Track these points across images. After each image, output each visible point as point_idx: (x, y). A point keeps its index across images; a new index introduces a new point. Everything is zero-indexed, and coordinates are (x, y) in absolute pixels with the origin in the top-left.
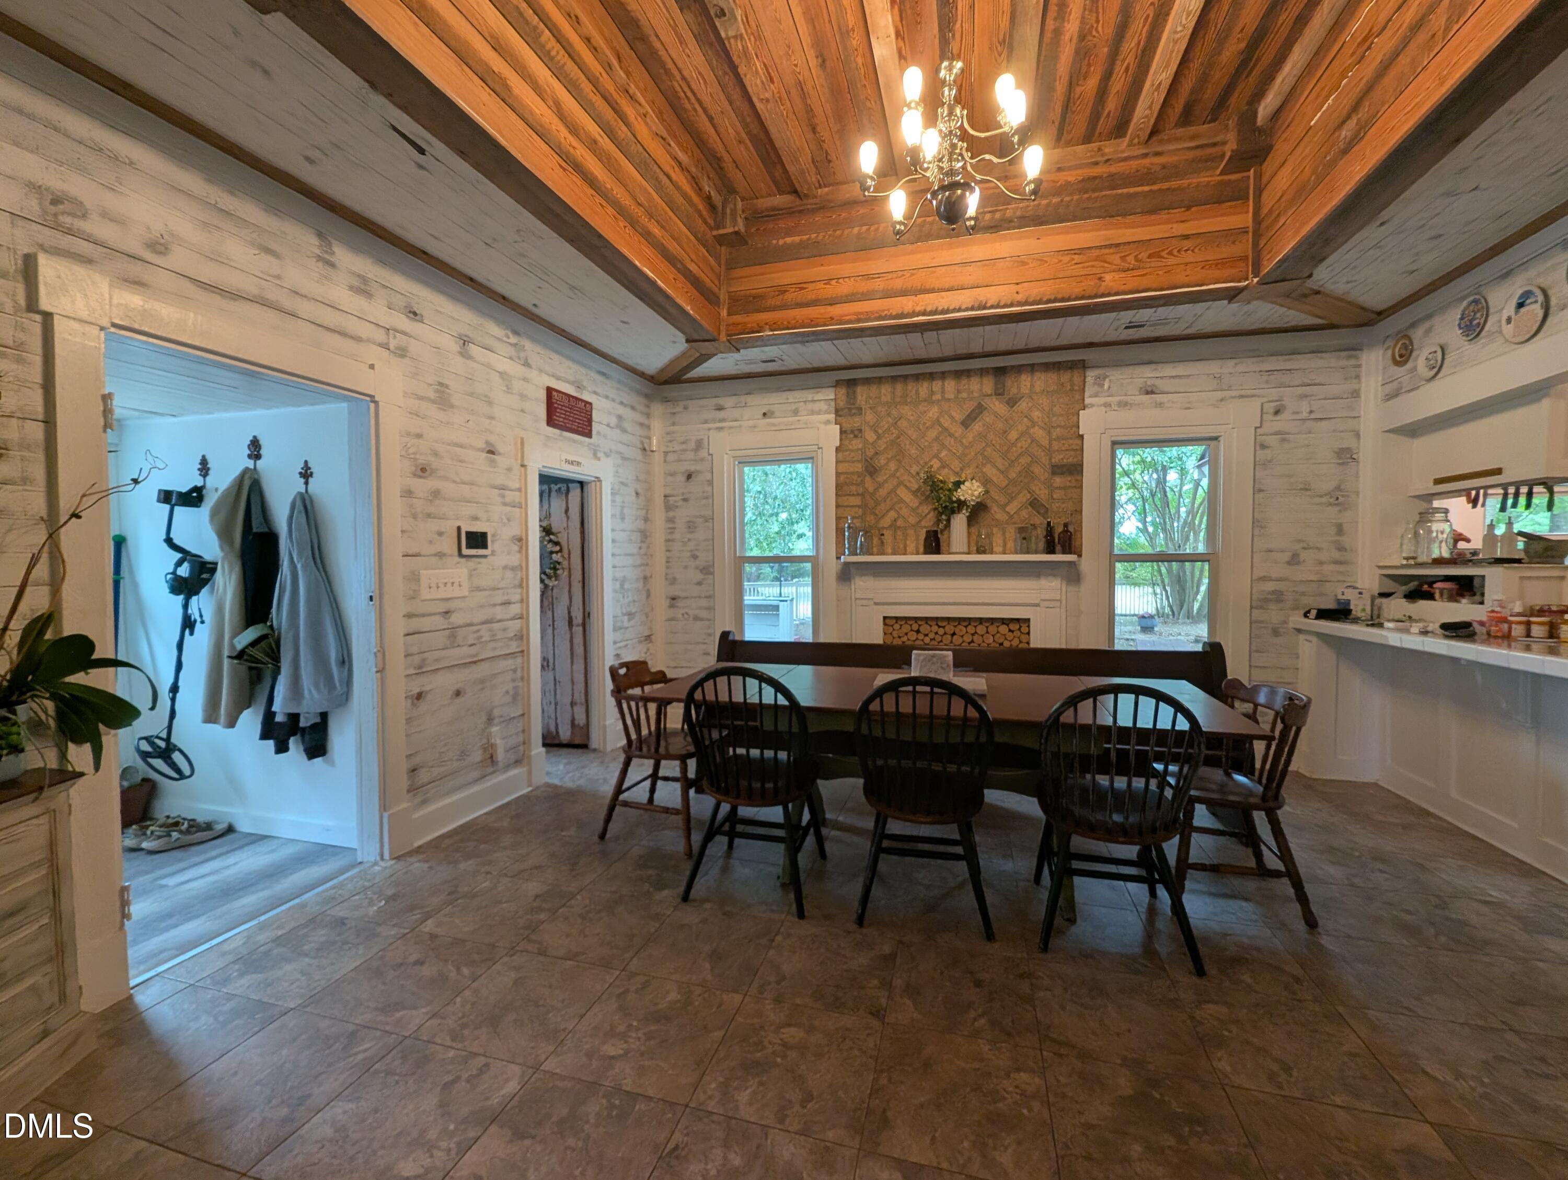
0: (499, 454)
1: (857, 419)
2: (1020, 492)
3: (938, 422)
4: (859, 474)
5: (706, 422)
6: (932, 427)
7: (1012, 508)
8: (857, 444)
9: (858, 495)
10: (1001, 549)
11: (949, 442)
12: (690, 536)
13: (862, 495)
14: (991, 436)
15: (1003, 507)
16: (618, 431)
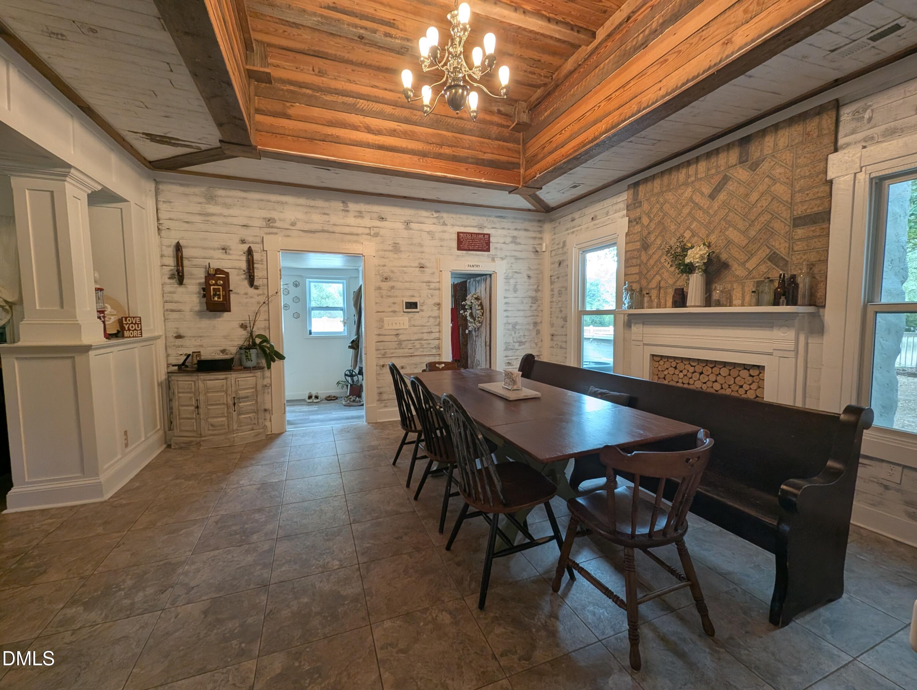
0: (427, 267)
1: (638, 210)
2: (759, 248)
3: (691, 199)
4: (638, 250)
5: (567, 230)
6: (687, 204)
7: (751, 265)
8: (638, 228)
9: (637, 265)
10: (740, 302)
11: (699, 214)
12: (560, 299)
13: (640, 265)
14: (734, 202)
15: (743, 264)
16: (513, 245)
